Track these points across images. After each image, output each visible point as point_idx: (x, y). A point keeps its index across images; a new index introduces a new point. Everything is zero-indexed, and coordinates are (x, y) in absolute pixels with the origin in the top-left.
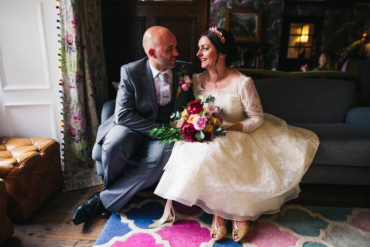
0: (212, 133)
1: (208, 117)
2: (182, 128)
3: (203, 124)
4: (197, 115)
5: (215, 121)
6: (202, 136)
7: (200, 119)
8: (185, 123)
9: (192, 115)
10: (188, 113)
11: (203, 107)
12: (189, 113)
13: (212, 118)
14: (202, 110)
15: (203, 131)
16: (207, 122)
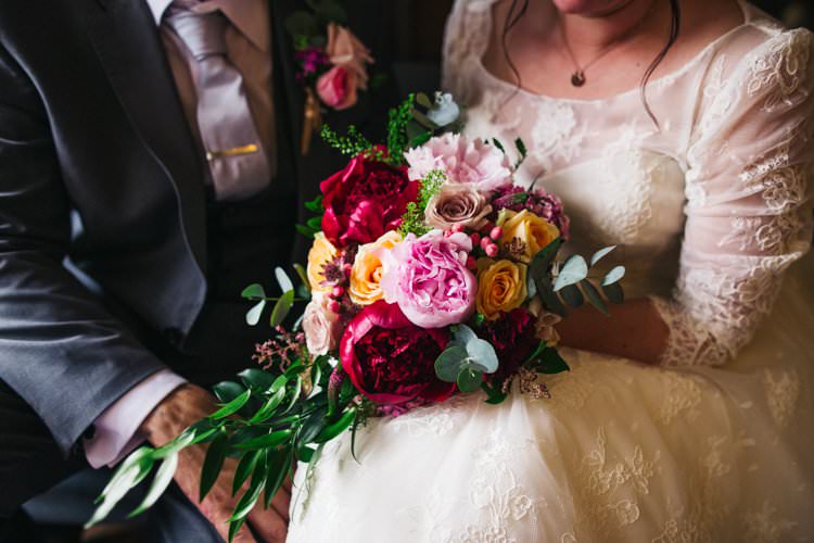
0: (534, 310)
1: (468, 220)
2: (336, 351)
3: (451, 275)
4: (391, 235)
5: (522, 232)
6: (480, 352)
7: (420, 252)
8: (345, 312)
9: (364, 251)
10: (338, 245)
11: (413, 176)
12: (348, 245)
13: (493, 217)
14: (413, 191)
15: (469, 319)
16: (476, 253)
